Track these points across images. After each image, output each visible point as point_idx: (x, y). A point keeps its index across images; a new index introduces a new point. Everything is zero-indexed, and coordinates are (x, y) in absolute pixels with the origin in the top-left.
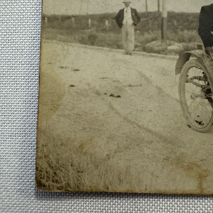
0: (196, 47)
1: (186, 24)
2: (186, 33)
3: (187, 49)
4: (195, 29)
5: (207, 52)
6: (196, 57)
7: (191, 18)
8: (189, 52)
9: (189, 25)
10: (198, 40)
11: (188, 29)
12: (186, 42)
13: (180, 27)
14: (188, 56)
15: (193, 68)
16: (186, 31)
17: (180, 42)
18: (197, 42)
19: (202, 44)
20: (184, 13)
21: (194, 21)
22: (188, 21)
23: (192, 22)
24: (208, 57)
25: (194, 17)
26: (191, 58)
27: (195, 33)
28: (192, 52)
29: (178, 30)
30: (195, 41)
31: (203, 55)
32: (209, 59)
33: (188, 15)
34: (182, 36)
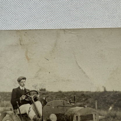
0: (9, 110)
1: (5, 97)
2: (5, 103)
3: (5, 110)
4: (9, 100)
5: (14, 112)
6: (9, 114)
7: (8, 95)
8: (6, 112)
9: (6, 98)
10: (10, 106)
11: (6, 100)
12: (5, 107)
13: (2, 99)
14: (6, 114)
15: (8, 120)
16: (5, 101)
17: (2, 107)
18: (10, 107)
19: (12, 108)
20: (5, 92)
21: (9, 96)
22: (6, 96)
23: (8, 97)
24: (15, 115)
25: (9, 94)
26: (7, 115)
27: (9, 102)
28: (7, 112)
29: (2, 101)
30: (9, 107)
31: (13, 114)
32: (15, 116)
33: (6, 93)
34: (3, 104)
